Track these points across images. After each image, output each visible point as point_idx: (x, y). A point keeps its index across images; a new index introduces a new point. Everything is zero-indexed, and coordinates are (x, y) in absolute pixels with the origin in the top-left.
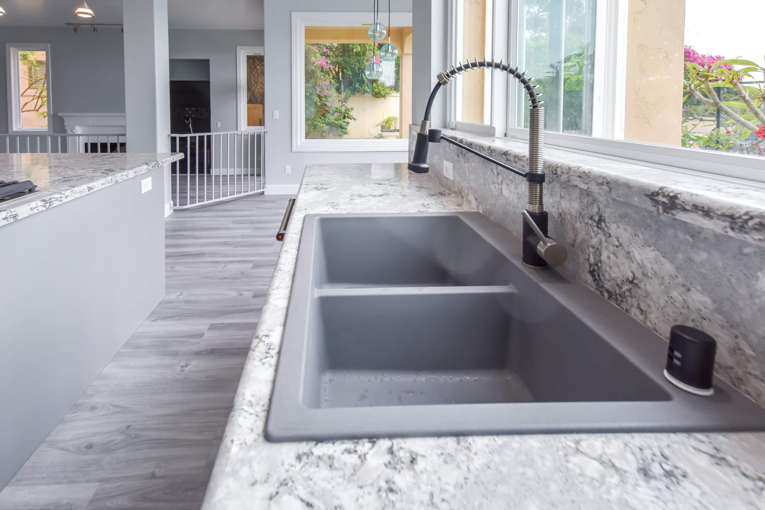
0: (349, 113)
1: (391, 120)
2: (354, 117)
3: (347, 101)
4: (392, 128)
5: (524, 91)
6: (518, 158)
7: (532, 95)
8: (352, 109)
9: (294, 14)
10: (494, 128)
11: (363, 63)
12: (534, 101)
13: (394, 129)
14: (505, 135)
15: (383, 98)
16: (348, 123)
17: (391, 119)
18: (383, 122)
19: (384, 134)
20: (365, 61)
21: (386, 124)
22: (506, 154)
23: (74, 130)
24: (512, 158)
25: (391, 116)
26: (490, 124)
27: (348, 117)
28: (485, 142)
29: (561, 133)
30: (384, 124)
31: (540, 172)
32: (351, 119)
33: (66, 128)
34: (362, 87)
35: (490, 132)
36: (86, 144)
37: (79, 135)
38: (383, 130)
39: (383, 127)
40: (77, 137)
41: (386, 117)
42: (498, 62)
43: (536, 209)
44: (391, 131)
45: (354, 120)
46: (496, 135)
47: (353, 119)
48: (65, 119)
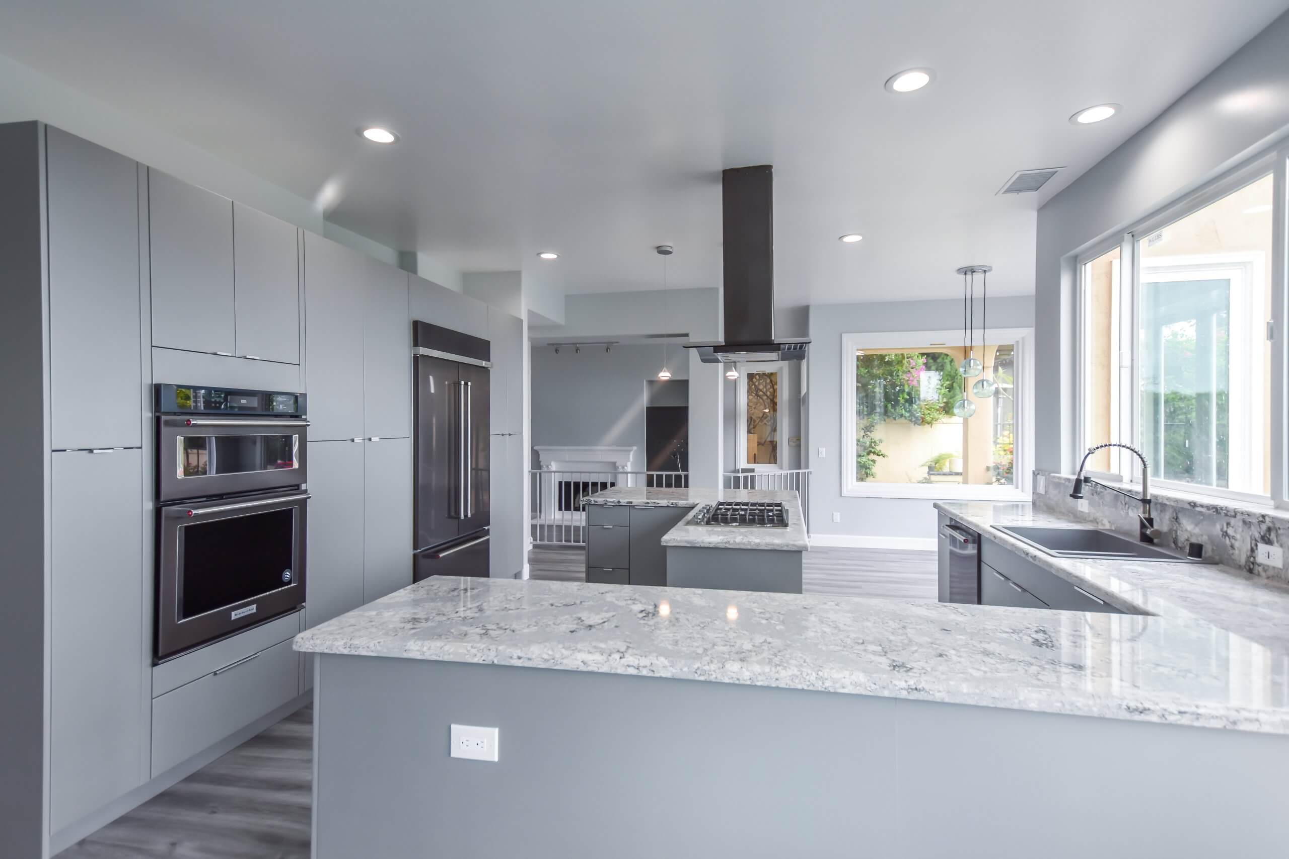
0: (876, 447)
1: (944, 459)
2: (883, 452)
3: (873, 429)
4: (946, 469)
5: (1140, 459)
6: (1137, 493)
7: (1143, 461)
8: (881, 441)
9: (845, 337)
10: (1122, 476)
11: (898, 376)
12: (1145, 465)
13: (948, 471)
14: (1131, 481)
15: (927, 425)
16: (874, 461)
17: (943, 456)
18: (931, 461)
19: (933, 478)
20: (900, 373)
21: (936, 463)
22: (1130, 491)
23: (550, 467)
24: (1134, 494)
25: (943, 453)
26: (1118, 473)
27: (874, 453)
28: (1116, 485)
29: (1162, 479)
30: (933, 464)
31: (1148, 498)
32: (879, 455)
33: (542, 463)
34: (895, 410)
35: (1119, 479)
36: (560, 483)
37: (555, 472)
38: (931, 472)
39: (930, 468)
40: (553, 473)
41: (935, 455)
42: (1124, 445)
43: (1147, 516)
44: (944, 474)
45: (884, 457)
46: (1124, 481)
47: (881, 456)
48: (540, 453)
